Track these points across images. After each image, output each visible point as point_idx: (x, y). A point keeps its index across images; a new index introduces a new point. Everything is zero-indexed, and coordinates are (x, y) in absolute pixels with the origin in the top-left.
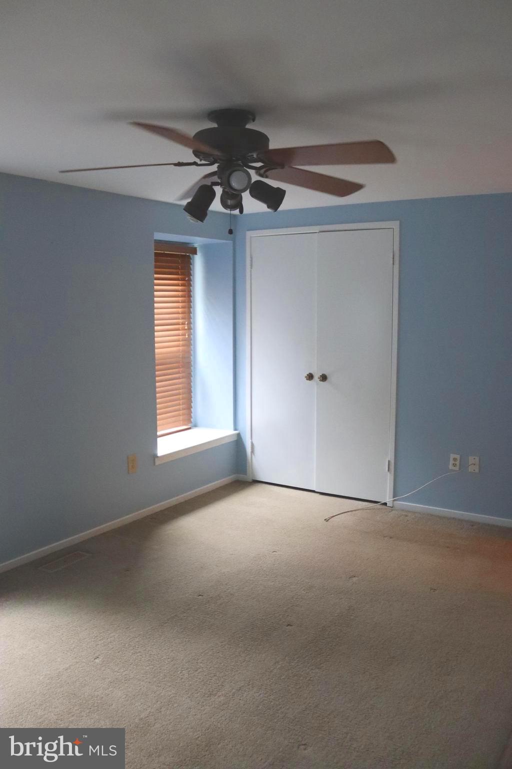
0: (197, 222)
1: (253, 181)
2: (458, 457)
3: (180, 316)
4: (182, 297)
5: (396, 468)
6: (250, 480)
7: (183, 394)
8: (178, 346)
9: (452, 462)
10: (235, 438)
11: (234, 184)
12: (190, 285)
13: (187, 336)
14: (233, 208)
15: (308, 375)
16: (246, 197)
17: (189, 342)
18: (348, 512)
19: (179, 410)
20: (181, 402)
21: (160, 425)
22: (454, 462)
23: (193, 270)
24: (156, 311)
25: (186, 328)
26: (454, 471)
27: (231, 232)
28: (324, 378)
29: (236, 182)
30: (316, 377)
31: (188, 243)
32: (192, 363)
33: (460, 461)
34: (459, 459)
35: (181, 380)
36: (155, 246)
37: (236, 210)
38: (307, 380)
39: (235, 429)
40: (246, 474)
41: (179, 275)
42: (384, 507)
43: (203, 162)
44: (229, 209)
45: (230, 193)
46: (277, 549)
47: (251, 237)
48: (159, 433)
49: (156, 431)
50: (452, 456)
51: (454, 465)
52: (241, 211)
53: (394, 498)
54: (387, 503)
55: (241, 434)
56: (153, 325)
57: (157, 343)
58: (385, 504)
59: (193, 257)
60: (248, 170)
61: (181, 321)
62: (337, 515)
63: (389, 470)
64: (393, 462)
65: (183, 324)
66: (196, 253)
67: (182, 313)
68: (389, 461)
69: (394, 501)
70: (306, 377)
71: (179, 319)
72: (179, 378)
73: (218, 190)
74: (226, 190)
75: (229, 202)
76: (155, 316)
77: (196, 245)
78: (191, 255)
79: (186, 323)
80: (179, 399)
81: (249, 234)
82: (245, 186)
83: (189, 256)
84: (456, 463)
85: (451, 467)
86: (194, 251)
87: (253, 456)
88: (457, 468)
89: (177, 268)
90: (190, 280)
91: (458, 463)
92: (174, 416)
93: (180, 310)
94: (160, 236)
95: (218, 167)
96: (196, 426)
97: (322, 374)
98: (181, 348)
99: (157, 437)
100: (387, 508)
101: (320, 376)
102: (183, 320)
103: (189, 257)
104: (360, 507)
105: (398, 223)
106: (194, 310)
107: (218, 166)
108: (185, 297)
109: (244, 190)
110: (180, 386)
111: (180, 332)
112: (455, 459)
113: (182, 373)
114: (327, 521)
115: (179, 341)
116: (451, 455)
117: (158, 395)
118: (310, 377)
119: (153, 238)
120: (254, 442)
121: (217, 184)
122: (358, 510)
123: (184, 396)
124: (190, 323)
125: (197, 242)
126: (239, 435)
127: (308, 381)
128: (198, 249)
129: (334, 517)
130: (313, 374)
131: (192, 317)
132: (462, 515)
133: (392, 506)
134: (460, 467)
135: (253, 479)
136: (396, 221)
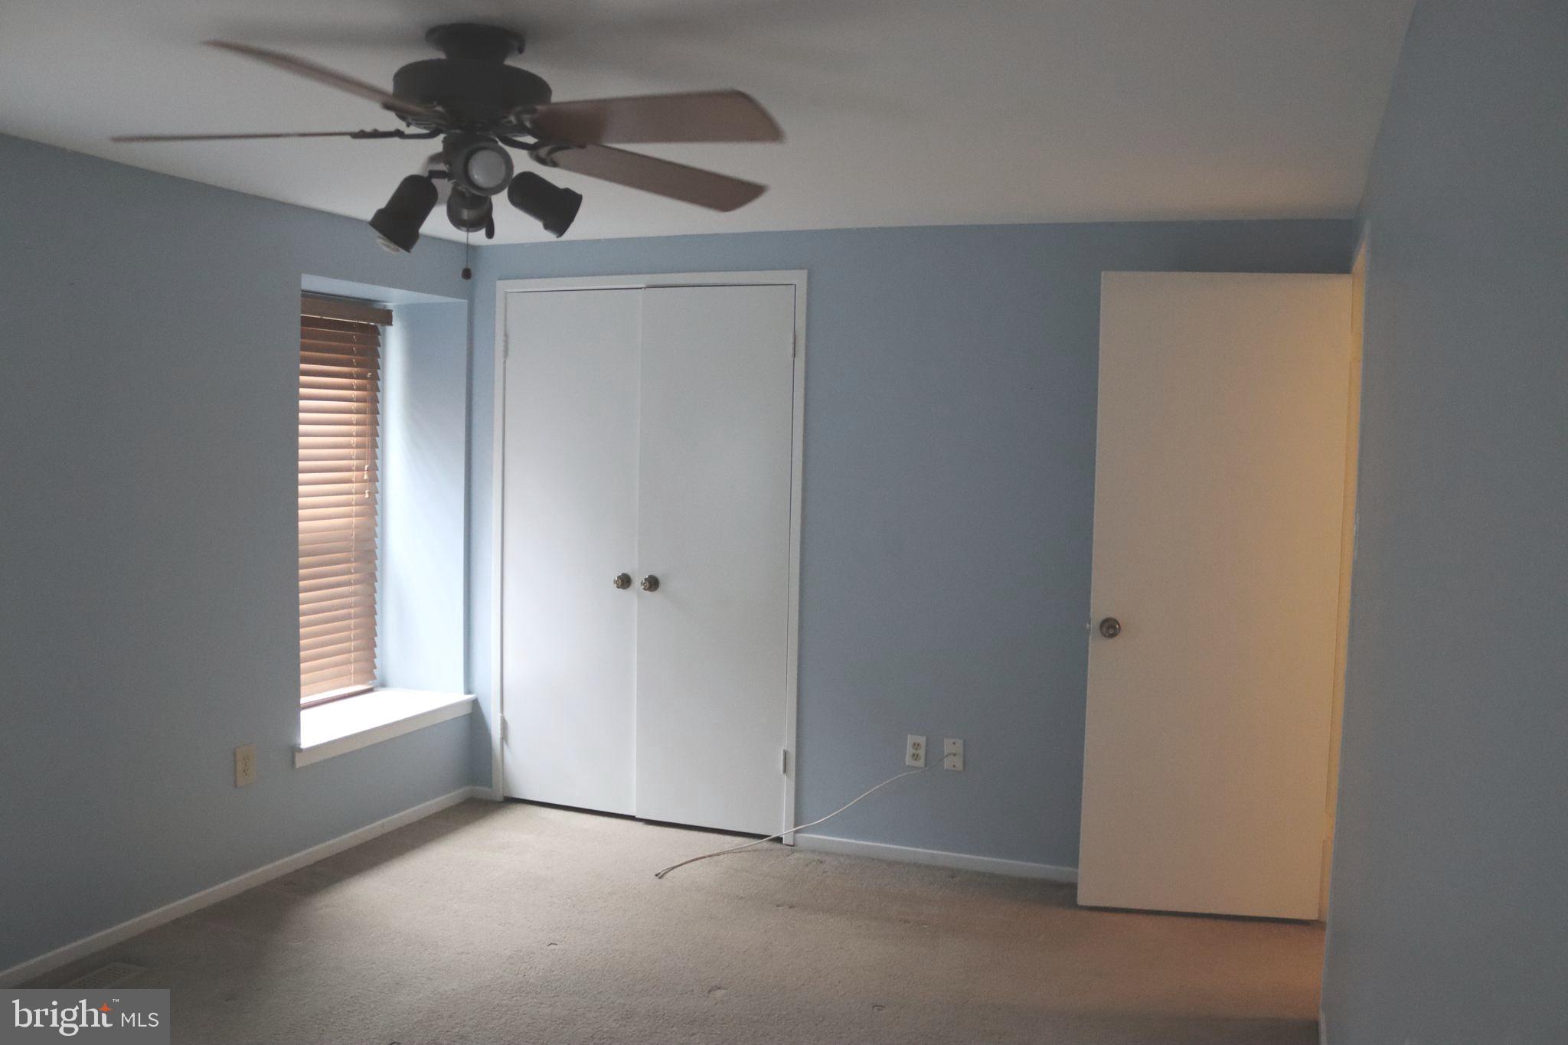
0: (398, 250)
1: (517, 171)
2: (922, 740)
3: (353, 452)
4: (358, 412)
5: (799, 764)
6: (499, 797)
7: (356, 616)
8: (349, 516)
9: (910, 751)
10: (467, 710)
11: (479, 176)
12: (376, 389)
13: (367, 496)
14: (471, 225)
15: (619, 577)
16: (502, 206)
17: (372, 507)
18: (704, 857)
19: (349, 651)
20: (352, 633)
21: (305, 685)
22: (915, 751)
23: (384, 359)
24: (301, 440)
25: (366, 477)
26: (916, 768)
27: (467, 274)
28: (653, 583)
29: (481, 171)
30: (638, 581)
31: (375, 301)
32: (378, 552)
33: (926, 749)
34: (923, 744)
35: (353, 587)
36: (303, 304)
37: (481, 229)
38: (618, 587)
39: (468, 691)
40: (491, 786)
41: (353, 366)
42: (778, 846)
43: (413, 130)
44: (465, 229)
45: (467, 195)
46: (558, 937)
47: (507, 293)
48: (303, 701)
49: (299, 697)
50: (911, 739)
51: (915, 757)
52: (490, 234)
53: (795, 826)
54: (782, 838)
55: (480, 700)
56: (296, 471)
57: (302, 509)
58: (779, 840)
59: (384, 330)
60: (508, 149)
61: (354, 463)
62: (681, 865)
63: (785, 771)
64: (792, 752)
65: (359, 469)
66: (390, 323)
67: (358, 446)
68: (785, 753)
69: (796, 832)
70: (616, 582)
71: (351, 459)
72: (348, 584)
73: (444, 187)
74: (460, 188)
75: (466, 214)
76: (300, 451)
77: (390, 306)
78: (379, 326)
79: (366, 467)
80: (348, 628)
81: (502, 286)
82: (500, 182)
83: (375, 328)
84: (919, 752)
85: (908, 761)
86: (386, 318)
87: (505, 747)
88: (921, 763)
89: (350, 352)
90: (375, 378)
91: (922, 752)
92: (336, 665)
93: (353, 440)
94: (313, 283)
95: (445, 141)
96: (383, 685)
97: (650, 577)
98: (354, 520)
99: (298, 708)
100: (782, 847)
101: (646, 579)
102: (358, 461)
103: (375, 331)
104: (727, 847)
105: (804, 273)
106: (383, 441)
107: (445, 138)
108: (365, 413)
109: (497, 190)
110: (352, 599)
111: (353, 486)
112: (916, 746)
113: (355, 573)
114: (660, 878)
115: (350, 505)
116: (909, 736)
117: (302, 619)
118: (625, 581)
119: (300, 284)
120: (507, 718)
121: (441, 175)
122: (724, 853)
123: (358, 620)
124: (373, 469)
125: (393, 298)
126: (475, 703)
127: (621, 590)
128: (394, 314)
129: (675, 870)
130: (632, 576)
131: (379, 455)
132: (933, 856)
133: (792, 844)
134: (926, 759)
135: (505, 795)
136: (802, 271)
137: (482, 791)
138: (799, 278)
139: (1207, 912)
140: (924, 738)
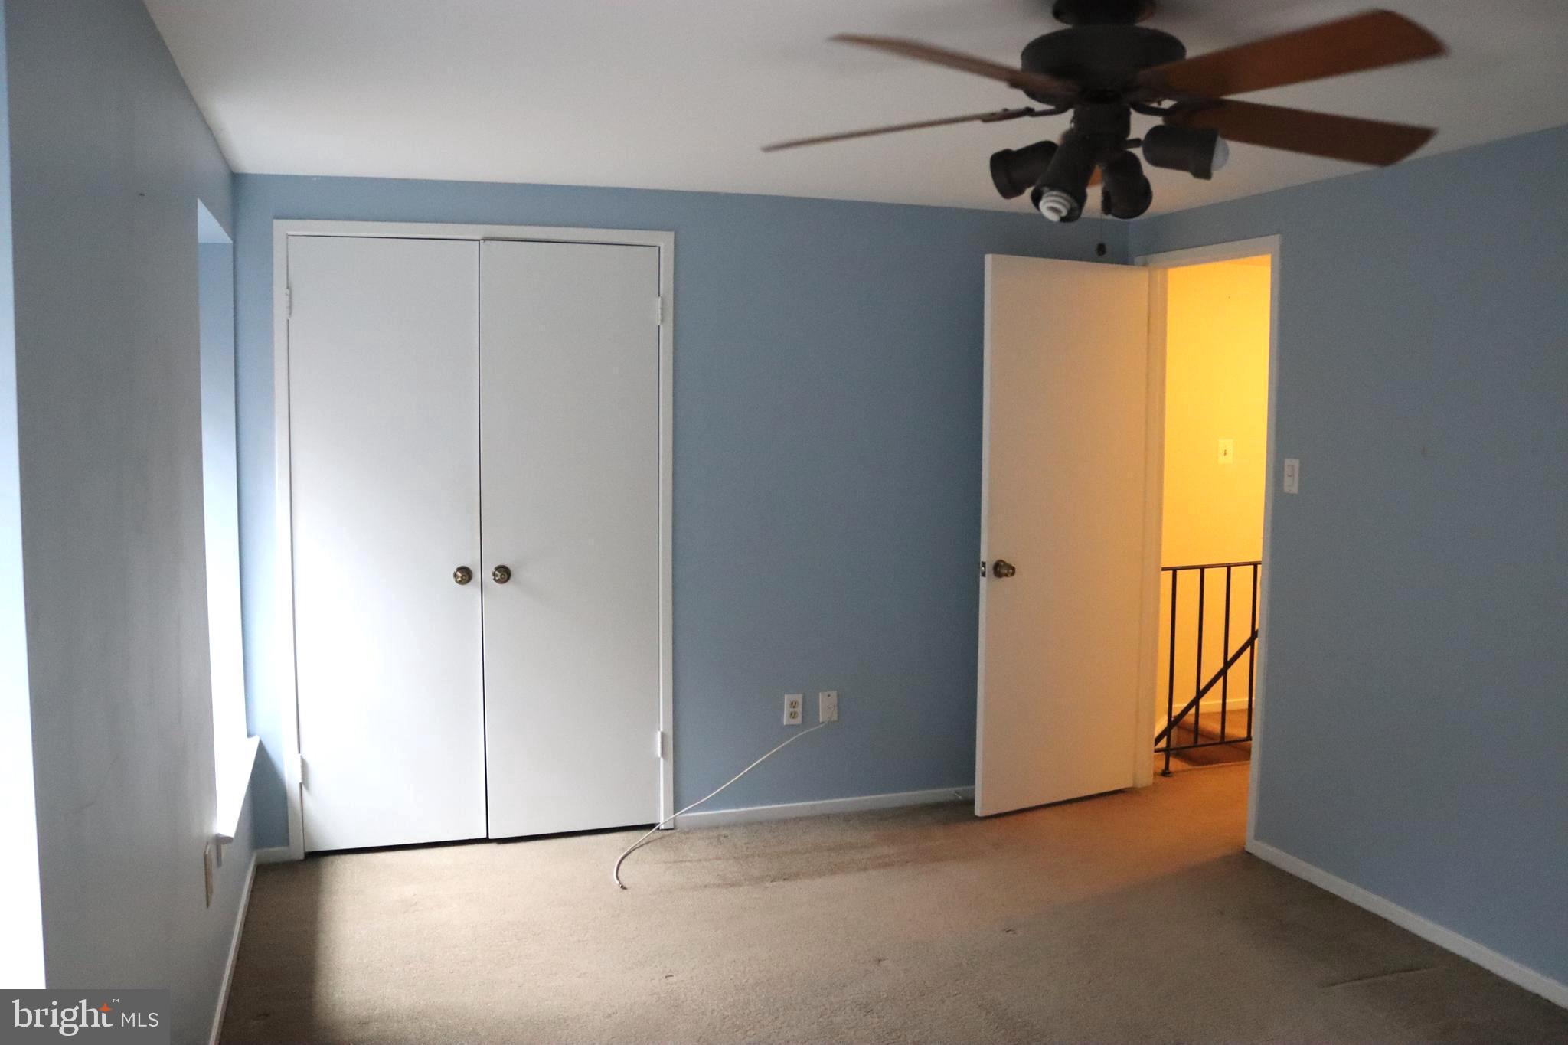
2: (799, 698)
5: (678, 745)
6: (300, 854)
9: (787, 710)
15: (457, 572)
22: (792, 710)
26: (794, 726)
28: (504, 574)
30: (483, 573)
33: (803, 708)
34: (800, 702)
38: (455, 583)
39: (249, 735)
40: (288, 843)
50: (787, 699)
51: (793, 715)
53: (675, 813)
54: (662, 825)
63: (662, 754)
64: (670, 734)
68: (663, 735)
69: (676, 816)
70: (453, 578)
81: (281, 227)
84: (796, 710)
85: (786, 720)
88: (798, 720)
91: (799, 709)
97: (501, 567)
101: (493, 571)
112: (793, 704)
116: (786, 697)
118: (465, 575)
120: (304, 758)
126: (259, 748)
127: (457, 586)
130: (474, 566)
132: (813, 807)
133: (672, 827)
134: (803, 717)
135: (307, 850)
136: (668, 233)
137: (277, 853)
138: (665, 241)
139: (1065, 799)
140: (801, 696)
